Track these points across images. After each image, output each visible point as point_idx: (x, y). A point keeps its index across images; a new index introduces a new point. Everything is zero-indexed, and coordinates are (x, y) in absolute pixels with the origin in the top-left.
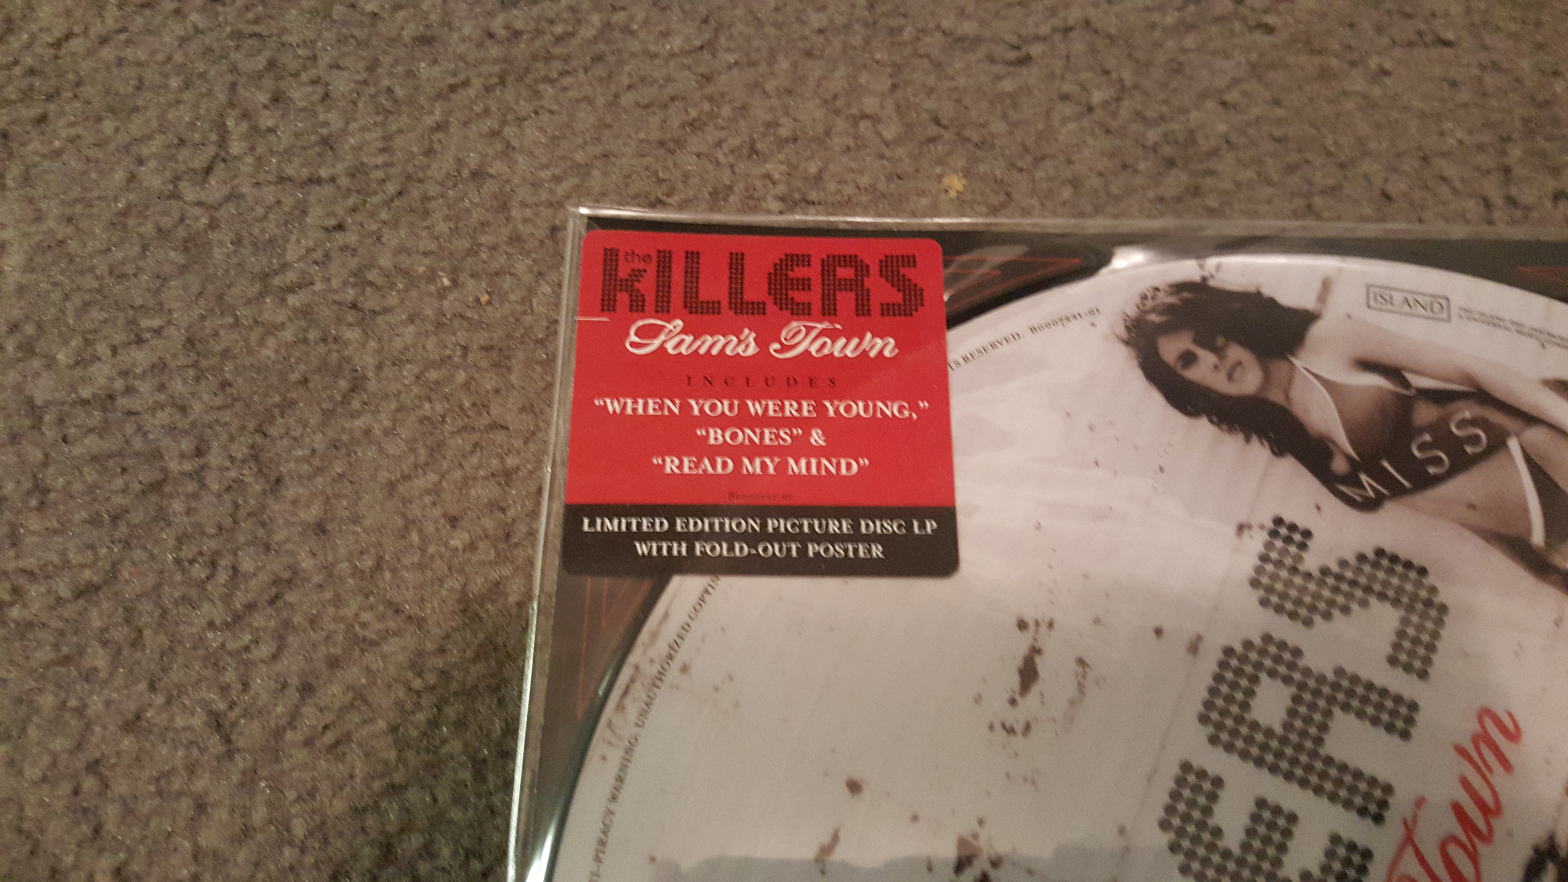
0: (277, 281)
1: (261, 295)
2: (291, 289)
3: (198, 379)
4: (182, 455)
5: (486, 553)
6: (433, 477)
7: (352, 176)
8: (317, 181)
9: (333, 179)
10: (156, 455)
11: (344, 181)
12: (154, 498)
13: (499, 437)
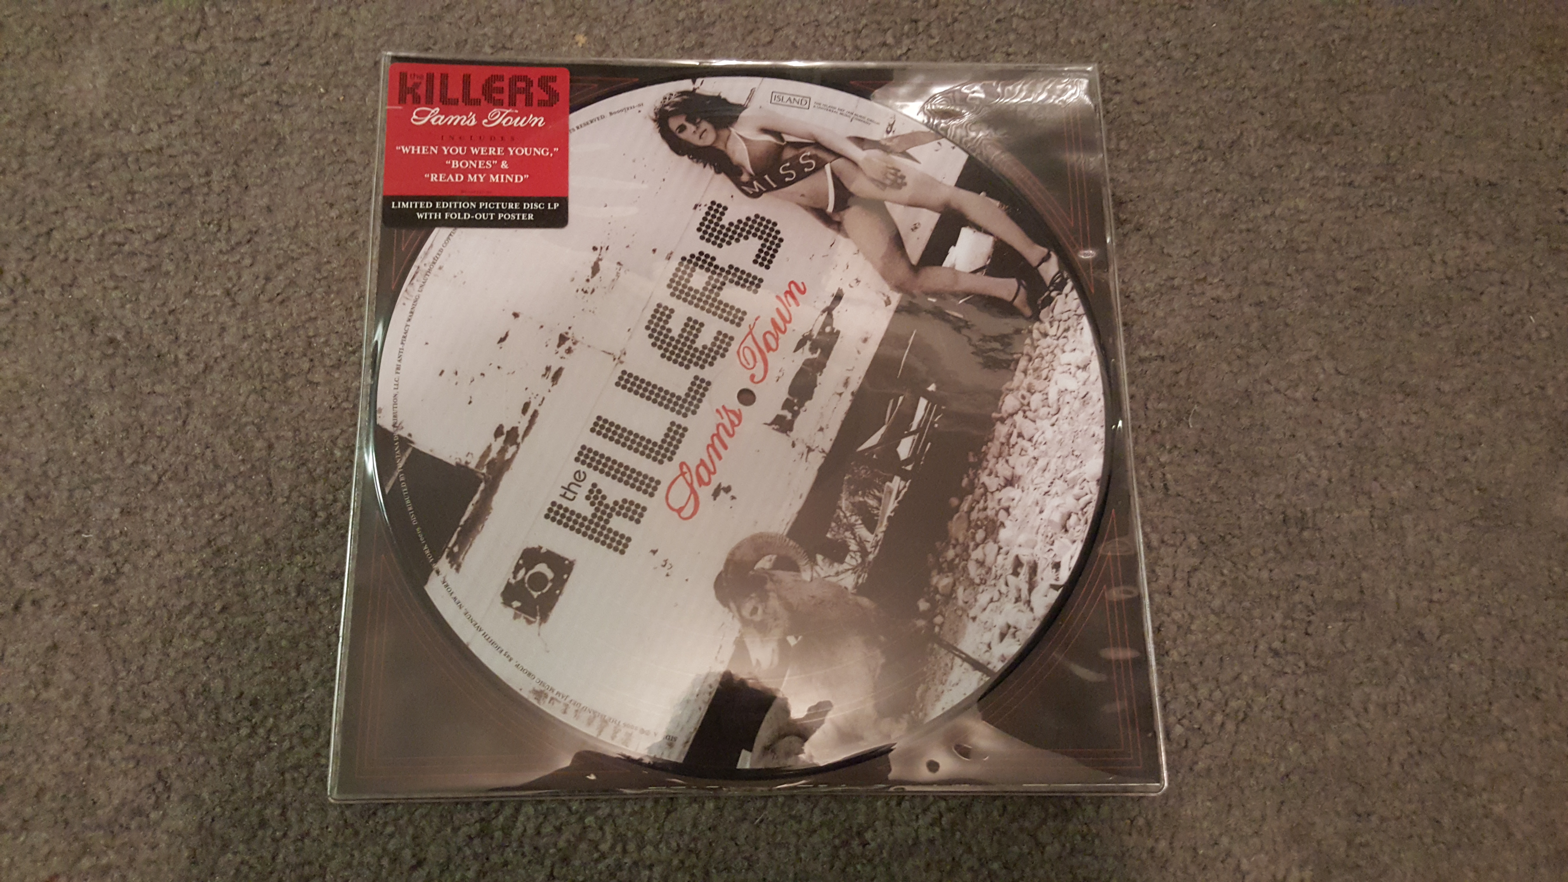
0: (238, 91)
1: (231, 98)
2: (245, 95)
3: (203, 140)
4: (200, 176)
5: (347, 219)
6: (320, 185)
7: (273, 36)
8: (255, 39)
9: (263, 38)
10: (186, 176)
11: (268, 39)
12: (187, 196)
13: (352, 166)
